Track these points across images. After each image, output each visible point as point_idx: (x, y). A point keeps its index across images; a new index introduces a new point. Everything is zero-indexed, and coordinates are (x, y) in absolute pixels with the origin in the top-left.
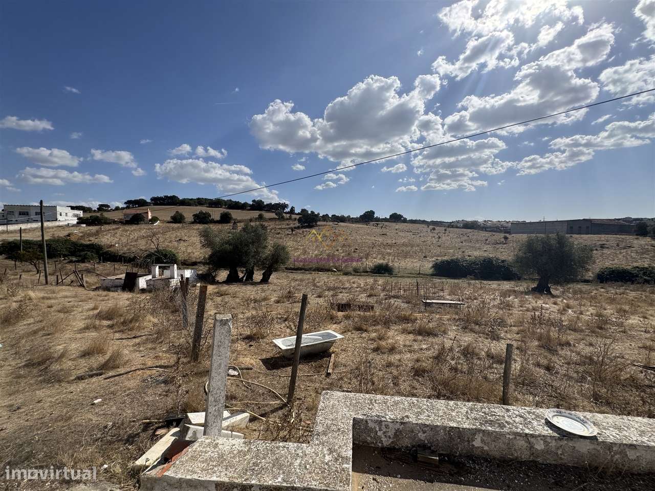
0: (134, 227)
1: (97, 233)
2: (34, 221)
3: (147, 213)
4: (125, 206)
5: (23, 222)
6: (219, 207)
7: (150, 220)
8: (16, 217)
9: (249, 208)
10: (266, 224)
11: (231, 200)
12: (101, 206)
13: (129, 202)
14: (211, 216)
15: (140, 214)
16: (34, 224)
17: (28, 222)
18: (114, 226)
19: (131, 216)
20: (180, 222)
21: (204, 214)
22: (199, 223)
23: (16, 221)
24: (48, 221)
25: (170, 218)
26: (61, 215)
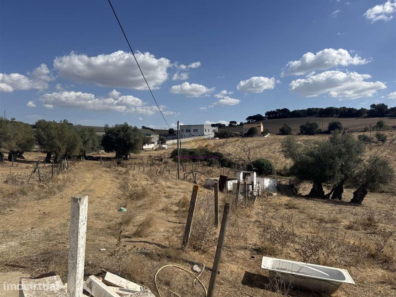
0: (249, 139)
1: (223, 145)
2: (193, 135)
3: (260, 126)
4: (246, 121)
5: (188, 137)
6: (329, 117)
7: (262, 133)
8: (185, 133)
9: (366, 115)
10: (386, 133)
11: (344, 108)
12: (231, 122)
13: (250, 118)
14: (318, 127)
15: (254, 128)
16: (192, 138)
17: (190, 136)
18: (236, 139)
19: (248, 130)
20: (286, 134)
21: (311, 125)
22: (306, 134)
23: (185, 136)
24: (199, 135)
25: (279, 130)
26: (206, 131)
